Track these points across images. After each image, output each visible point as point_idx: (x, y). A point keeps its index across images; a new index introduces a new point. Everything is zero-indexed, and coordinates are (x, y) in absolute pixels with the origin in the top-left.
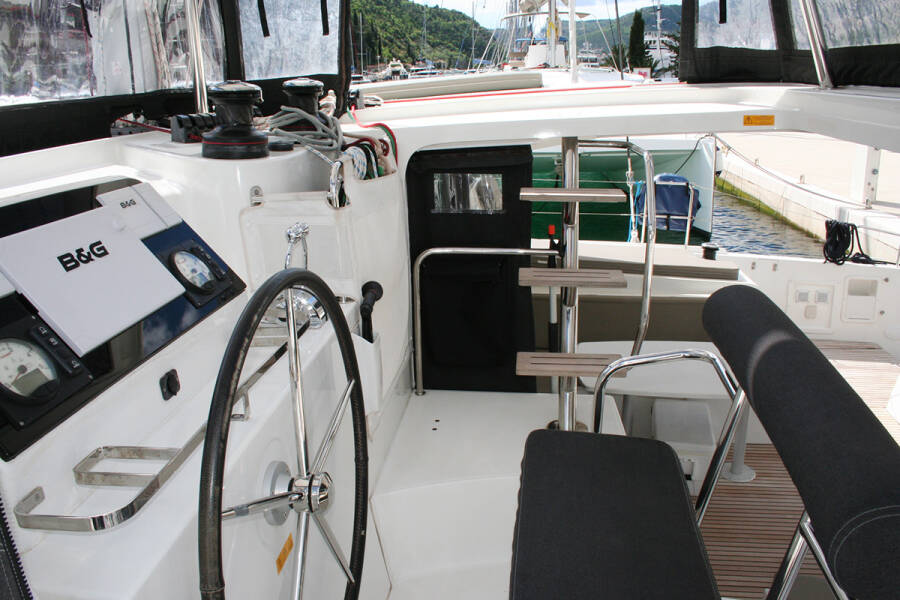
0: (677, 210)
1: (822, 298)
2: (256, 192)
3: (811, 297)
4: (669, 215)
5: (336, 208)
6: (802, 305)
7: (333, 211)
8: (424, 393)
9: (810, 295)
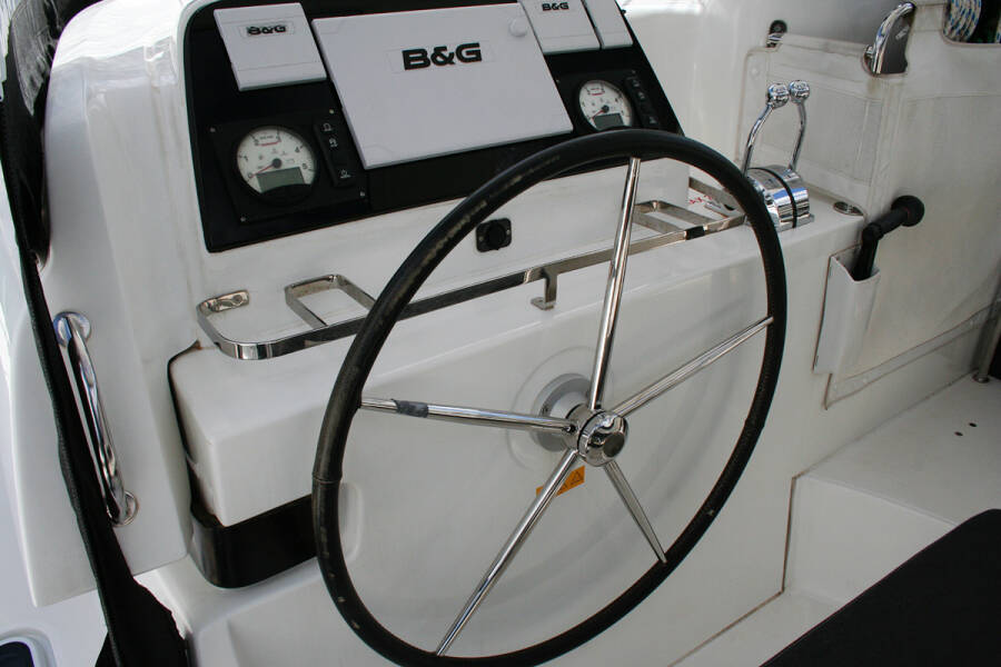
2: (778, 27)
5: (874, 74)
7: (865, 77)
8: (986, 381)
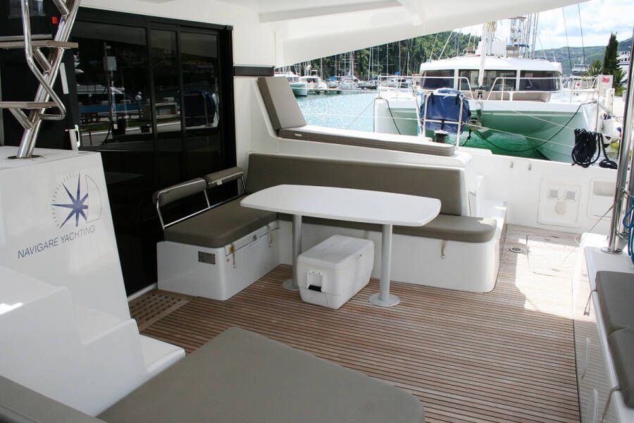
0: (450, 117)
1: (570, 196)
3: (562, 194)
4: (443, 120)
6: (553, 202)
9: (559, 192)
